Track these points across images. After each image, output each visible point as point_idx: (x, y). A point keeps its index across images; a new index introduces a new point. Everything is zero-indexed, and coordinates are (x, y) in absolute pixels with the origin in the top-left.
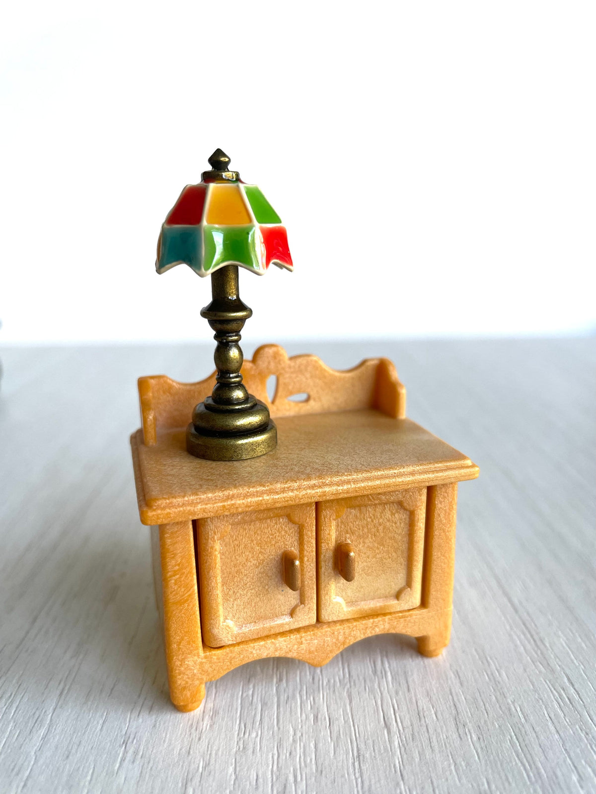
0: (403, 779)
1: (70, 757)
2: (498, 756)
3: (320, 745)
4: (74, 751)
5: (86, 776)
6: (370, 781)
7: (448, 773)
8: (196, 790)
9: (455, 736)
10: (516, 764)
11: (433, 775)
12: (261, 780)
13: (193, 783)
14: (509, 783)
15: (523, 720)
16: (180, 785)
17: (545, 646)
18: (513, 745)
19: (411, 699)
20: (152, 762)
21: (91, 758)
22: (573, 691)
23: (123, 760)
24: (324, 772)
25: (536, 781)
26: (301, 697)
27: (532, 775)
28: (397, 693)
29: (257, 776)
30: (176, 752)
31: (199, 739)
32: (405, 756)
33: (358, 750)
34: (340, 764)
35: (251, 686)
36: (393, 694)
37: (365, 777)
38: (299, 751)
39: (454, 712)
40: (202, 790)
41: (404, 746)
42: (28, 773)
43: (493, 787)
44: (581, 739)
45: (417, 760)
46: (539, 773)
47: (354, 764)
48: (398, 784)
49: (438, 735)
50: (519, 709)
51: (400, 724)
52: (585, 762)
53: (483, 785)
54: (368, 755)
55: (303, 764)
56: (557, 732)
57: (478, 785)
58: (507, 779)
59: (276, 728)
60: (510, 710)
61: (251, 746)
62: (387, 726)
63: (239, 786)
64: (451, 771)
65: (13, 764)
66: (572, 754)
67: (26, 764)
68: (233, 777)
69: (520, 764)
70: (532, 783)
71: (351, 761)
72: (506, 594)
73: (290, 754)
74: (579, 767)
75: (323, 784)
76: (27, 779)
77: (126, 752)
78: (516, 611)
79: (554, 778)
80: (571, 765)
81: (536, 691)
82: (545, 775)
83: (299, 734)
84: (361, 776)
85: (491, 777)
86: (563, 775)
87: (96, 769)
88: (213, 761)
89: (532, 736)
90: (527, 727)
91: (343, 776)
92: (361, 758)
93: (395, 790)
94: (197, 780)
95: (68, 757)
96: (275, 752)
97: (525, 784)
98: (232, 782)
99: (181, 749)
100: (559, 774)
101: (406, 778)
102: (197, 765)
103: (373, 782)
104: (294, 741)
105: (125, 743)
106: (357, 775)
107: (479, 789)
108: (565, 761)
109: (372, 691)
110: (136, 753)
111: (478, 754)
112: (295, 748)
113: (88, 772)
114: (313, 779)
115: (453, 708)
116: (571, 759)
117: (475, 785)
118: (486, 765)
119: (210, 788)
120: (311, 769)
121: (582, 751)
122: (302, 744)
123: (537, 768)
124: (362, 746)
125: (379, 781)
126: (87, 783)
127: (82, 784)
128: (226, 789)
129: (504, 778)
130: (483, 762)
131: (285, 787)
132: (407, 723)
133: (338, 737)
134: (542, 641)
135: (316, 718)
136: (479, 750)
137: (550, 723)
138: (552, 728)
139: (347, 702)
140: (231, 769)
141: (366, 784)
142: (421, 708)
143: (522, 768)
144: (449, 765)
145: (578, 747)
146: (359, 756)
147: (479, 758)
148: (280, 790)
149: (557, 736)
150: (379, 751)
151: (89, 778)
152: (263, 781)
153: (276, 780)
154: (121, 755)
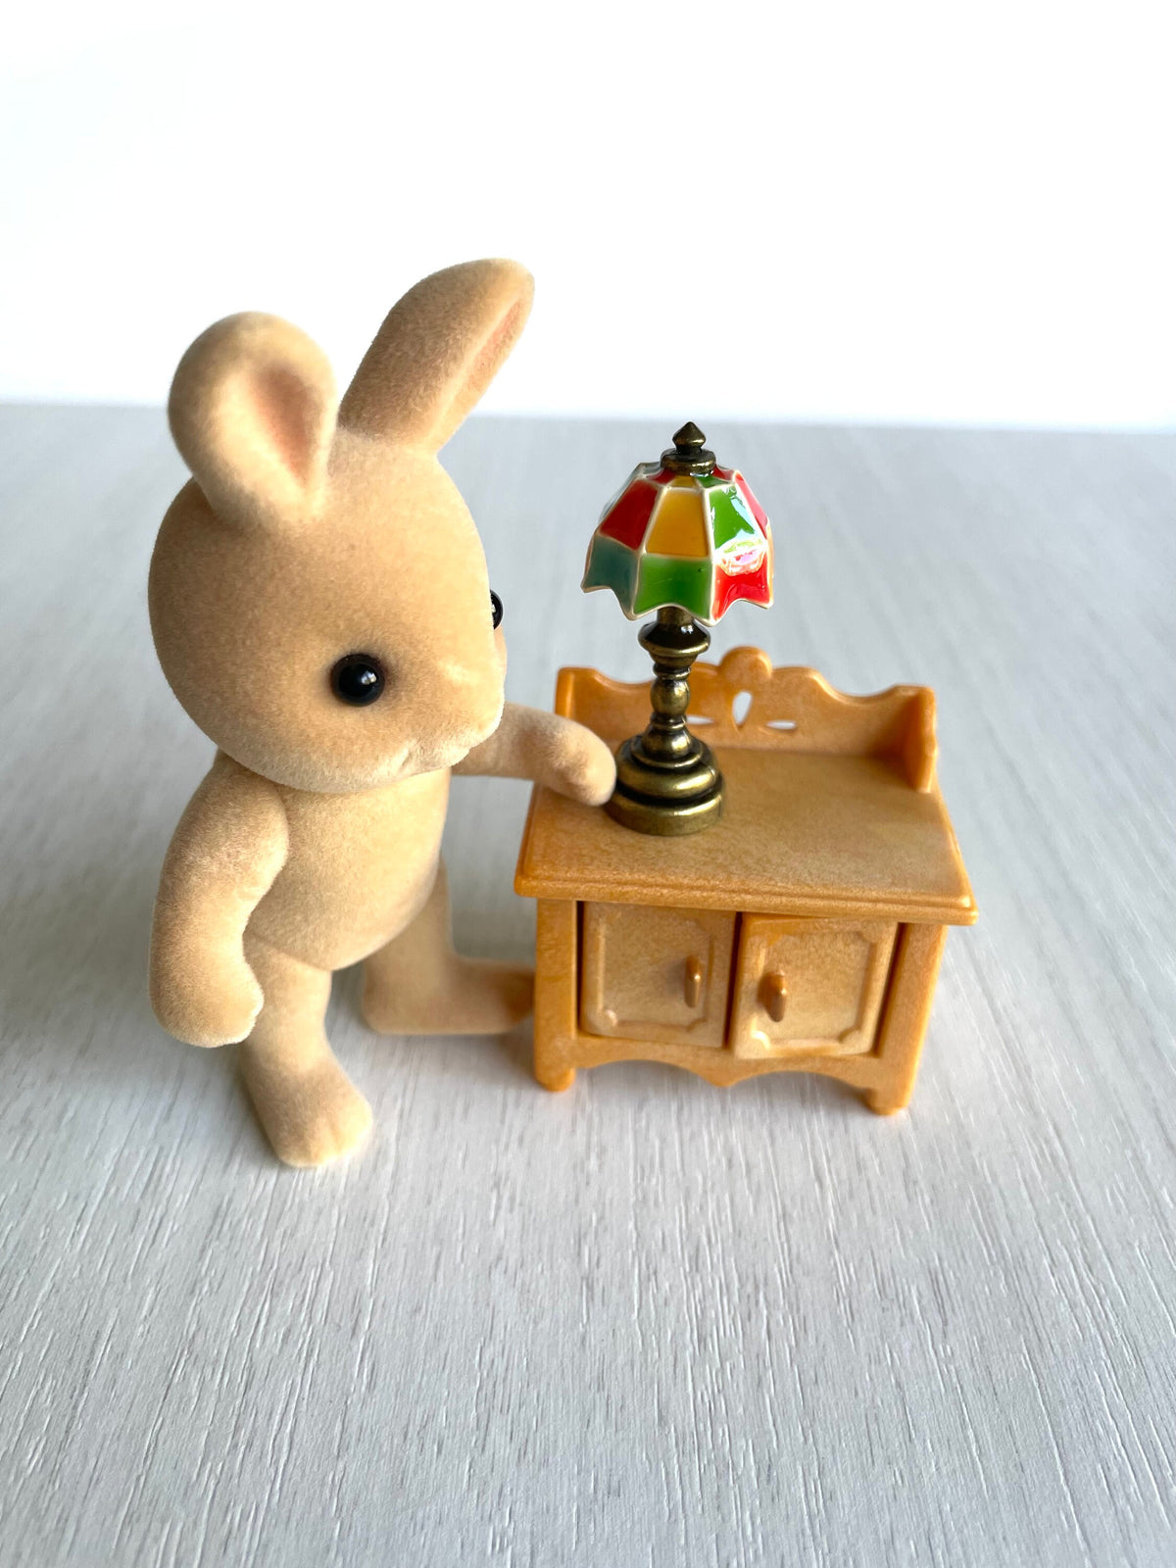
0: (838, 1246)
1: (433, 1202)
2: (954, 1225)
3: (737, 1199)
4: (434, 1194)
5: (457, 1228)
6: (798, 1248)
7: (892, 1243)
8: (593, 1250)
9: (903, 1195)
10: (976, 1237)
11: (874, 1244)
12: (668, 1240)
13: (588, 1240)
14: (966, 1262)
15: (989, 1180)
16: (572, 1242)
17: (1030, 1077)
18: (974, 1212)
19: (849, 1143)
20: (533, 1213)
21: (459, 1205)
22: (1057, 1145)
23: (498, 1208)
24: (743, 1234)
25: (998, 1260)
26: (709, 1133)
27: (993, 1253)
28: (831, 1134)
29: (663, 1234)
30: (561, 1199)
31: (588, 1183)
32: (840, 1219)
33: (784, 1208)
34: (762, 1225)
35: (644, 1115)
36: (827, 1135)
37: (793, 1242)
38: (711, 1206)
39: (903, 1164)
40: (599, 1249)
41: (840, 1208)
42: (384, 1224)
43: (946, 1264)
44: (1059, 1212)
45: (855, 1224)
46: (1003, 1252)
47: (778, 1224)
48: (831, 1253)
49: (881, 1194)
50: (985, 1165)
51: (835, 1177)
52: (1061, 1241)
53: (934, 1260)
54: (795, 1215)
55: (717, 1223)
56: (1031, 1200)
57: (928, 1261)
58: (963, 1256)
59: (680, 1174)
60: (974, 1165)
61: (651, 1198)
62: (819, 1178)
63: (643, 1247)
64: (895, 1240)
65: (364, 1211)
66: (1046, 1231)
67: (379, 1211)
68: (635, 1235)
69: (980, 1238)
70: (992, 1263)
71: (775, 1220)
72: (988, 994)
73: (701, 1208)
74: (1053, 1248)
75: (743, 1248)
76: (385, 1232)
77: (499, 1197)
78: (998, 1022)
79: (1021, 1259)
80: (1044, 1245)
81: (1010, 1141)
82: (1010, 1255)
83: (709, 1184)
84: (788, 1241)
85: (943, 1252)
86: (1032, 1257)
87: (468, 1220)
88: (607, 1215)
89: (998, 1201)
90: (995, 1191)
91: (766, 1240)
92: (787, 1218)
93: (829, 1260)
94: (591, 1237)
95: (429, 1202)
96: (682, 1204)
97: (984, 1264)
98: (634, 1241)
99: (567, 1196)
100: (1027, 1254)
101: (841, 1245)
102: (588, 1218)
103: (802, 1248)
104: (705, 1192)
105: (497, 1185)
106: (784, 1239)
107: (929, 1266)
108: (1036, 1239)
109: (800, 1130)
110: (512, 1199)
111: (929, 1221)
112: (707, 1202)
113: (458, 1223)
114: (730, 1241)
115: (902, 1159)
116: (1044, 1237)
117: (924, 1261)
118: (939, 1235)
119: (608, 1248)
120: (728, 1229)
121: (1059, 1226)
122: (715, 1197)
123: (1001, 1246)
124: (788, 1202)
125: (809, 1247)
126: (460, 1237)
127: (454, 1238)
128: (627, 1248)
129: (959, 1254)
130: (935, 1234)
131: (698, 1250)
132: (844, 1176)
133: (759, 1191)
134: (1028, 1070)
135: (730, 1162)
136: (932, 1217)
137: (1023, 1186)
138: (1025, 1194)
139: (768, 1142)
140: (631, 1225)
141: (794, 1250)
142: (861, 1157)
143: (982, 1243)
144: (894, 1234)
145: (1054, 1222)
146: (784, 1215)
147: (930, 1226)
148: (692, 1253)
149: (1029, 1206)
150: (809, 1210)
151: (460, 1231)
152: (671, 1240)
153: (688, 1238)
154: (494, 1202)
